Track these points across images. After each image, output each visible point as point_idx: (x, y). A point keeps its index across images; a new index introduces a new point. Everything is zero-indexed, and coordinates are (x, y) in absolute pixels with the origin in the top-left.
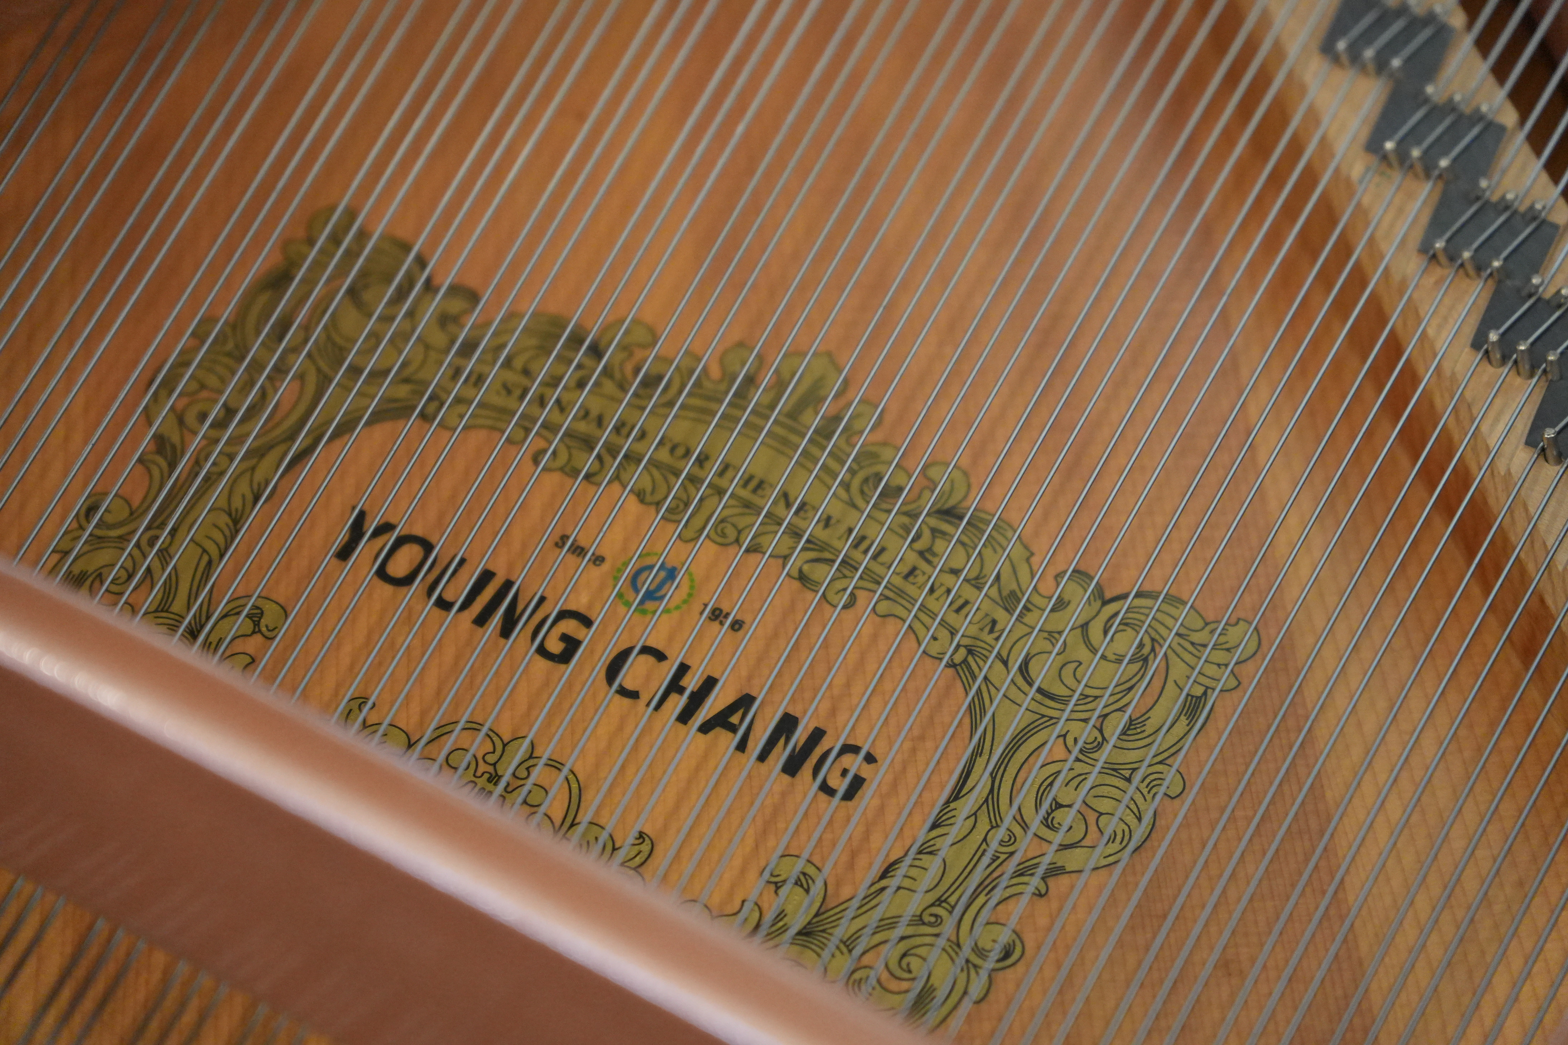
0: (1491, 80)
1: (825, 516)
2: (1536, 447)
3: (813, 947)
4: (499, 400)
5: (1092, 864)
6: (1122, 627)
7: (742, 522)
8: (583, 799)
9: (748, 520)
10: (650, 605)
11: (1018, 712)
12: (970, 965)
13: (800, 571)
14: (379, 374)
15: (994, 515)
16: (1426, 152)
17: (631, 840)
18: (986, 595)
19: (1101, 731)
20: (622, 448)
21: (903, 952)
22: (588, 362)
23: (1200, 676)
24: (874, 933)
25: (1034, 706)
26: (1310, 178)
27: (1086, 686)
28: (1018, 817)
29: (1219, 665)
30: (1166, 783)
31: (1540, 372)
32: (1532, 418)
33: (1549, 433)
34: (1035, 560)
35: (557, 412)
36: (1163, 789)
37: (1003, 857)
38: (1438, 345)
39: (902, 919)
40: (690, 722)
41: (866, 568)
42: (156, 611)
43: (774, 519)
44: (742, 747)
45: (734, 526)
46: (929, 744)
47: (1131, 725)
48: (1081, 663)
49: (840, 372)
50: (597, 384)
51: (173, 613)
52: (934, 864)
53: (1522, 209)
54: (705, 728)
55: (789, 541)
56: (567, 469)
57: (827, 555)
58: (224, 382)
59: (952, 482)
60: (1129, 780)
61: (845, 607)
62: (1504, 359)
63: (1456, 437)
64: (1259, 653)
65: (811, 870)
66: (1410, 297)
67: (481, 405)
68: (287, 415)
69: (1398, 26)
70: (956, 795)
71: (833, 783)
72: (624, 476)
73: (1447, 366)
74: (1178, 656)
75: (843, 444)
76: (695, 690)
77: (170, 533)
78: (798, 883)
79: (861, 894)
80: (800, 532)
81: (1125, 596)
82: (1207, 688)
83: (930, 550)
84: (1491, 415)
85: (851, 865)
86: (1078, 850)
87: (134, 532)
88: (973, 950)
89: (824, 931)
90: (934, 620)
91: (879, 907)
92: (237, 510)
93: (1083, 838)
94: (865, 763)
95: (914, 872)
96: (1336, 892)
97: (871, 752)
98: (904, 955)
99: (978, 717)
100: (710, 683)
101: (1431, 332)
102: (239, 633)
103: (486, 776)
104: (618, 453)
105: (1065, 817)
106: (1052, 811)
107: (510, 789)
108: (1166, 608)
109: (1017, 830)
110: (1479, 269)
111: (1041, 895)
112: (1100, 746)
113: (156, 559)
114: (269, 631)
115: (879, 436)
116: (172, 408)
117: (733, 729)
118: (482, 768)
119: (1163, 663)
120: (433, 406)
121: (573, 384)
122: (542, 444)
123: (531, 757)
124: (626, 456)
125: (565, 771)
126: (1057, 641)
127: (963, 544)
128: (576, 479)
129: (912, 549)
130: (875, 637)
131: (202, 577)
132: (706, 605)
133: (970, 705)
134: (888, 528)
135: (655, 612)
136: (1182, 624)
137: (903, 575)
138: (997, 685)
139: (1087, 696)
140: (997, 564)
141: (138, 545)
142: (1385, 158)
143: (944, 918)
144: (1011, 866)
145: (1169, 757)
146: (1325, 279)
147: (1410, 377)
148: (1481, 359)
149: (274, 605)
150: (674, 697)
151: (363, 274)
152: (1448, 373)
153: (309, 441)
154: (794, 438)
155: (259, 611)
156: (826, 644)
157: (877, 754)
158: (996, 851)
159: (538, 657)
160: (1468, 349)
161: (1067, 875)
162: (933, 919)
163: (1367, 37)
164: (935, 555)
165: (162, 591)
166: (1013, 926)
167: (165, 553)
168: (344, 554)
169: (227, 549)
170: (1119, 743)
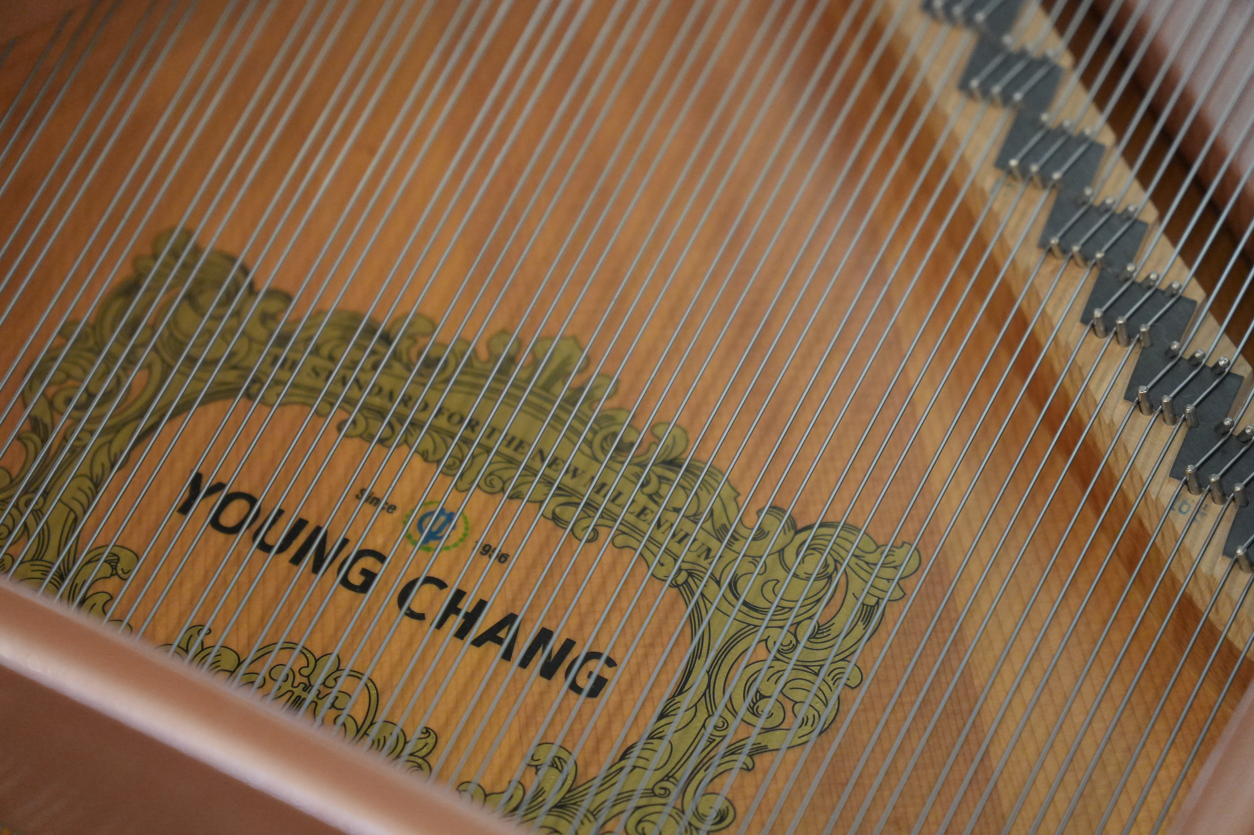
0: (1093, 109)
1: (572, 468)
2: (1133, 401)
3: (567, 817)
4: (310, 381)
5: (786, 744)
6: (810, 552)
7: (506, 475)
8: (380, 703)
9: (510, 473)
10: (432, 544)
11: (728, 620)
12: (693, 829)
13: (554, 513)
14: (210, 363)
15: (706, 464)
16: (1042, 168)
17: (418, 734)
18: (701, 527)
19: (795, 635)
20: (407, 417)
21: (638, 819)
22: (381, 349)
23: (872, 588)
24: (613, 806)
25: (741, 616)
26: (952, 189)
27: (781, 599)
28: (730, 707)
29: (888, 580)
30: (845, 676)
31: (1134, 341)
32: (1130, 377)
33: (1143, 390)
34: (740, 499)
35: (356, 389)
36: (843, 681)
37: (718, 739)
38: (1055, 321)
39: (635, 793)
40: (465, 638)
41: (604, 508)
42: (32, 560)
43: (530, 471)
44: (507, 655)
45: (500, 478)
46: (658, 650)
47: (819, 630)
48: (778, 581)
49: (582, 350)
50: (388, 366)
51: (46, 561)
52: (662, 747)
53: (1119, 211)
54: (477, 642)
55: (543, 488)
56: (365, 436)
57: (575, 499)
58: (86, 372)
59: (674, 438)
60: (817, 674)
61: (588, 541)
62: (1107, 331)
63: (1071, 393)
64: (920, 569)
65: (564, 755)
66: (1032, 283)
67: (293, 385)
68: (138, 398)
69: (1018, 68)
70: (681, 690)
71: (580, 683)
72: (411, 440)
73: (1062, 338)
74: (856, 573)
75: (585, 408)
76: (470, 611)
77: (42, 495)
78: (553, 765)
79: (603, 774)
80: (552, 481)
81: (810, 527)
82: (879, 598)
83: (657, 493)
84: (1098, 375)
85: (596, 749)
86: (778, 732)
87: (11, 497)
88: (694, 814)
89: (575, 804)
90: (660, 548)
91: (616, 785)
92: (97, 476)
93: (782, 722)
94: (606, 666)
95: (646, 754)
96: (982, 760)
97: (612, 657)
98: (640, 822)
99: (697, 623)
100: (481, 605)
101: (1049, 310)
102: (99, 576)
103: (302, 686)
104: (405, 421)
105: (766, 706)
106: (757, 701)
107: (320, 696)
108: (844, 534)
109: (729, 717)
110: (1086, 259)
111: (748, 770)
112: (794, 648)
113: (31, 517)
114: (124, 573)
115: (615, 402)
116: (43, 393)
117: (500, 641)
118: (299, 679)
119: (843, 580)
120: (256, 386)
121: (369, 366)
122: (344, 415)
123: (338, 670)
124: (411, 423)
125: (365, 679)
126: (758, 562)
127: (684, 488)
128: (371, 443)
129: (643, 493)
130: (614, 565)
131: (69, 531)
132: (477, 542)
133: (690, 615)
134: (622, 475)
135: (436, 549)
136: (857, 547)
137: (636, 514)
138: (711, 601)
139: (784, 608)
140: (710, 502)
141: (16, 506)
142: (1010, 172)
143: (671, 790)
144: (722, 748)
145: (849, 655)
146: (967, 267)
147: (1034, 345)
148: (1089, 331)
149: (129, 552)
150: (452, 617)
151: (198, 282)
152: (1062, 342)
153: (155, 419)
154: (547, 405)
155: (115, 558)
156: (574, 571)
157: (617, 658)
158: (711, 735)
159: (342, 589)
160: (1078, 324)
161: (768, 753)
162: (662, 792)
163: (994, 77)
164: (661, 497)
165: (36, 543)
166: (725, 795)
167: (39, 512)
168: (184, 509)
169: (89, 505)
170: (809, 645)
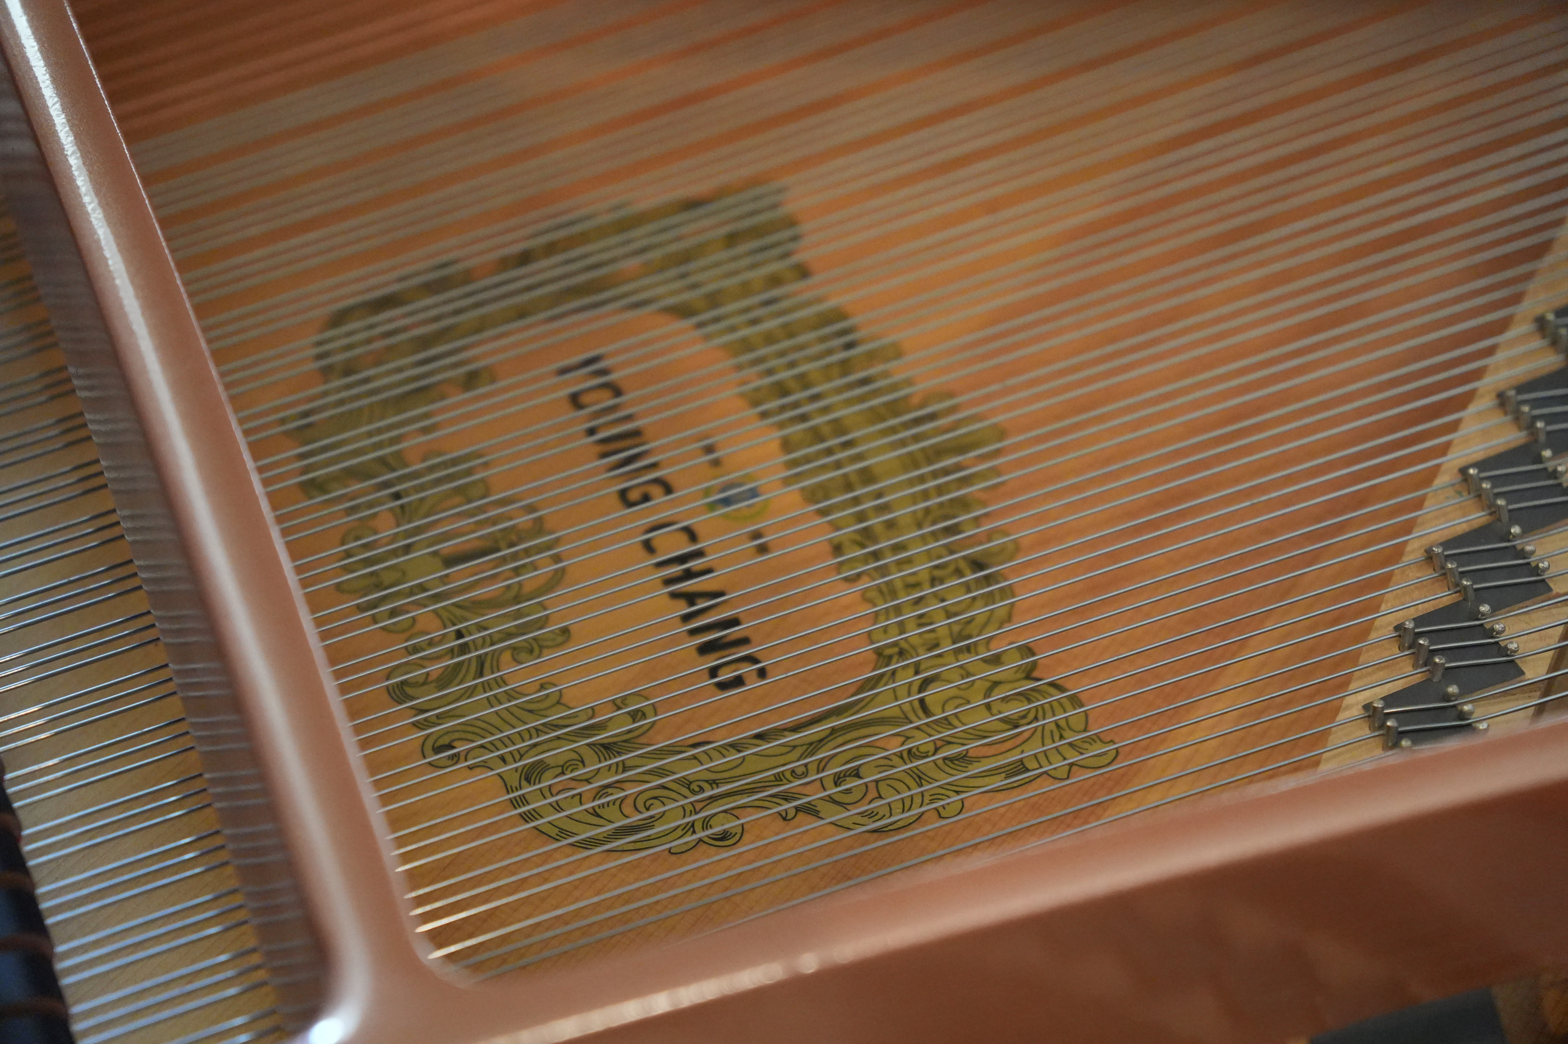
1: (893, 519)
3: (602, 757)
4: (756, 340)
5: (834, 819)
6: (1021, 697)
7: (833, 493)
9: (838, 493)
10: (720, 505)
11: (893, 702)
12: (692, 829)
13: (840, 542)
15: (1007, 581)
17: (556, 628)
18: (949, 624)
19: (936, 748)
20: (802, 408)
21: (655, 795)
22: (837, 350)
23: (1043, 754)
24: (644, 773)
25: (907, 707)
27: (954, 715)
28: (823, 762)
29: (1063, 756)
30: (946, 803)
35: (784, 365)
36: (940, 805)
37: (784, 781)
39: (672, 775)
40: (669, 586)
41: (886, 563)
43: (857, 501)
44: (686, 618)
45: (826, 492)
47: (962, 758)
48: (968, 702)
49: (1000, 442)
50: (829, 365)
52: (732, 758)
54: (674, 595)
55: (850, 520)
56: (754, 401)
57: (868, 543)
59: (1004, 548)
60: (922, 787)
61: (845, 578)
65: (650, 712)
67: (743, 338)
71: (721, 671)
72: (788, 425)
74: (1043, 735)
75: (953, 486)
76: (693, 570)
78: (634, 715)
79: (661, 746)
80: (864, 519)
81: (1040, 680)
82: (1039, 765)
83: (942, 578)
86: (837, 807)
88: (703, 820)
89: (618, 752)
90: (898, 617)
91: (663, 761)
93: (851, 802)
94: (755, 673)
95: (714, 754)
97: (767, 669)
98: (655, 798)
99: (868, 688)
100: (708, 571)
105: (852, 783)
106: (849, 775)
108: (1065, 701)
109: (813, 769)
111: (784, 819)
115: (982, 495)
117: (692, 604)
119: (1026, 735)
120: (710, 321)
121: (813, 356)
122: (754, 378)
125: (560, 565)
126: (967, 678)
127: (968, 587)
128: (752, 409)
129: (929, 572)
130: (847, 607)
132: (755, 525)
133: (869, 678)
134: (927, 549)
135: (718, 511)
136: (1066, 718)
137: (906, 583)
138: (896, 680)
139: (950, 724)
140: (979, 610)
143: (704, 792)
144: (781, 790)
145: (965, 791)
150: (675, 565)
154: (923, 464)
157: (771, 672)
158: (784, 777)
159: (616, 495)
161: (815, 818)
162: (696, 788)
164: (940, 582)
166: (744, 823)
168: (563, 371)
170: (940, 763)
